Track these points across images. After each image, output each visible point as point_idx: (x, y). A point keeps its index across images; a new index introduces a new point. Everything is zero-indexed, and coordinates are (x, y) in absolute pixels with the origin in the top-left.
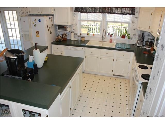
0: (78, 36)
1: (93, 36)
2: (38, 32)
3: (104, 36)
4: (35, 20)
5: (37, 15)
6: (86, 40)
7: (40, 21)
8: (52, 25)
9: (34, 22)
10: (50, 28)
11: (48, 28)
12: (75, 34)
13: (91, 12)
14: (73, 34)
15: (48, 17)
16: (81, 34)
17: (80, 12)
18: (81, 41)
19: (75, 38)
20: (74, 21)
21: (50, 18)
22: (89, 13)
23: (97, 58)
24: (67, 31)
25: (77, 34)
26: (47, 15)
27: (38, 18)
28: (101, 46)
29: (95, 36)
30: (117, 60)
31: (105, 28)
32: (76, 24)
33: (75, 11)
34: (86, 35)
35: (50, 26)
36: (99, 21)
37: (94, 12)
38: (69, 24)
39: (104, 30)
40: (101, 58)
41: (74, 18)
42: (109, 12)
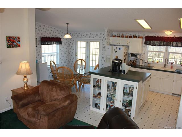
0: (146, 62)
1: (157, 63)
2: (117, 56)
3: (166, 64)
4: (117, 48)
5: (117, 45)
6: (151, 66)
7: (120, 49)
8: (127, 53)
9: (116, 50)
10: (125, 54)
11: (124, 55)
12: (143, 61)
13: (157, 45)
14: (141, 61)
15: (125, 47)
16: (147, 61)
17: (148, 44)
18: (147, 66)
19: (142, 64)
20: (143, 51)
21: (126, 48)
22: (155, 45)
23: (160, 78)
24: (137, 58)
25: (144, 61)
26: (125, 46)
27: (118, 47)
28: (164, 69)
29: (159, 63)
30: (176, 81)
31: (167, 57)
32: (145, 54)
33: (144, 44)
34: (152, 62)
35: (126, 53)
36: (163, 52)
37: (159, 45)
38: (140, 53)
39: (167, 59)
40: (163, 79)
41: (143, 49)
42: (171, 45)
